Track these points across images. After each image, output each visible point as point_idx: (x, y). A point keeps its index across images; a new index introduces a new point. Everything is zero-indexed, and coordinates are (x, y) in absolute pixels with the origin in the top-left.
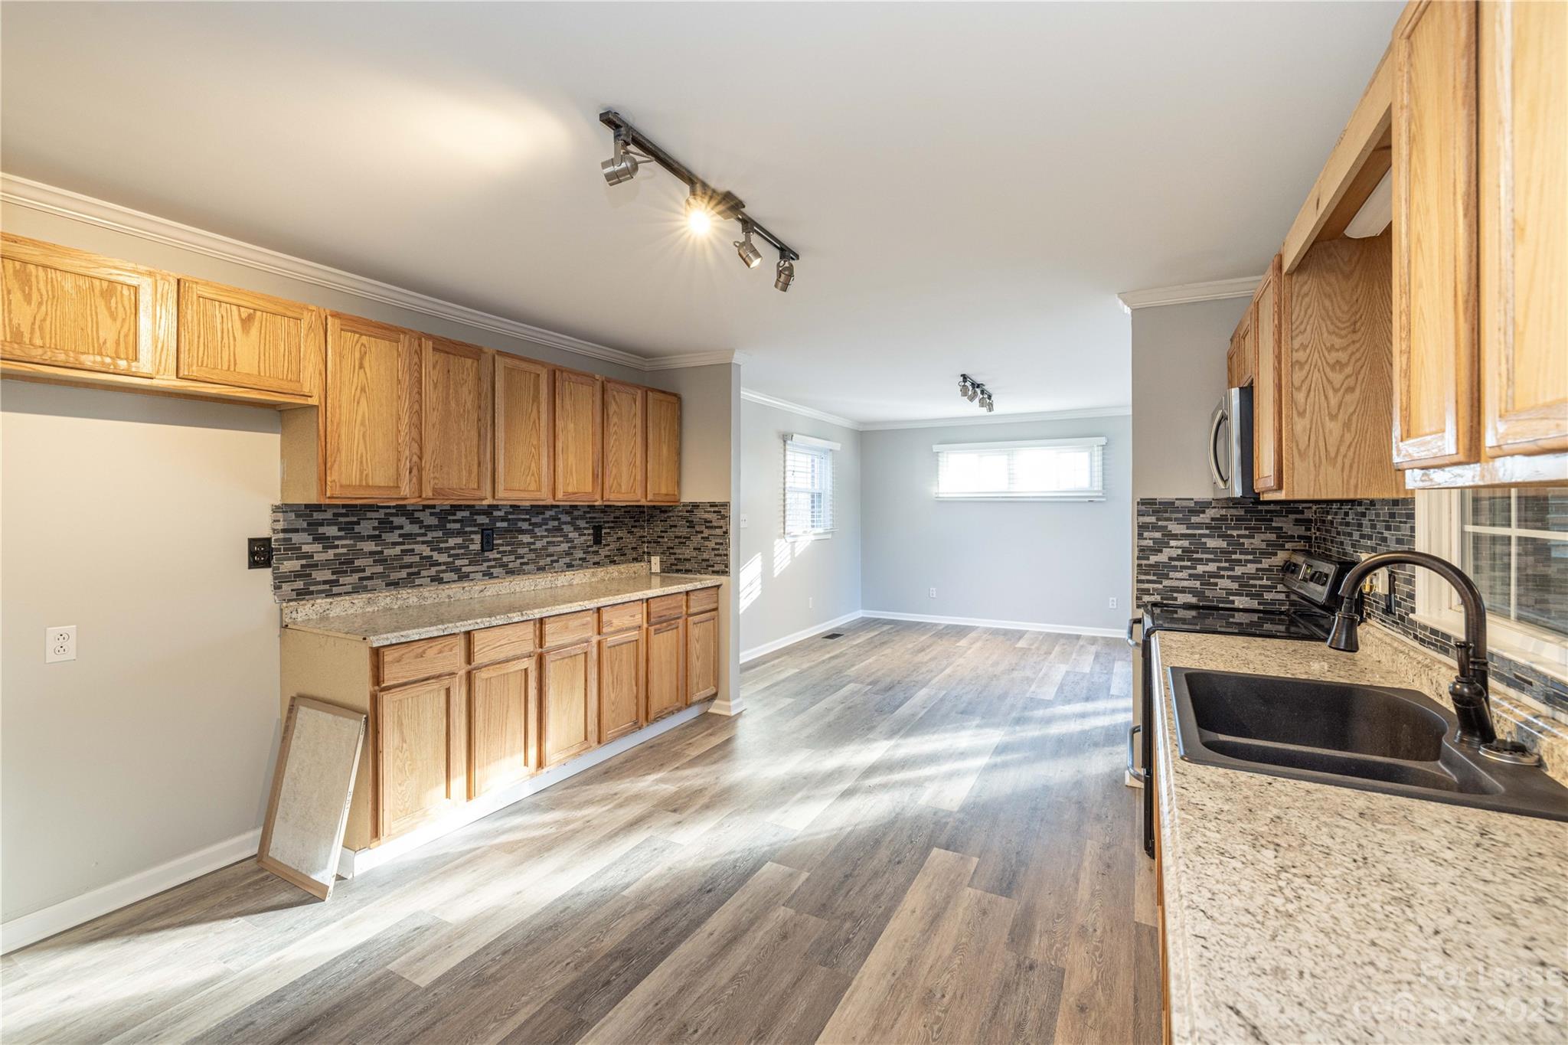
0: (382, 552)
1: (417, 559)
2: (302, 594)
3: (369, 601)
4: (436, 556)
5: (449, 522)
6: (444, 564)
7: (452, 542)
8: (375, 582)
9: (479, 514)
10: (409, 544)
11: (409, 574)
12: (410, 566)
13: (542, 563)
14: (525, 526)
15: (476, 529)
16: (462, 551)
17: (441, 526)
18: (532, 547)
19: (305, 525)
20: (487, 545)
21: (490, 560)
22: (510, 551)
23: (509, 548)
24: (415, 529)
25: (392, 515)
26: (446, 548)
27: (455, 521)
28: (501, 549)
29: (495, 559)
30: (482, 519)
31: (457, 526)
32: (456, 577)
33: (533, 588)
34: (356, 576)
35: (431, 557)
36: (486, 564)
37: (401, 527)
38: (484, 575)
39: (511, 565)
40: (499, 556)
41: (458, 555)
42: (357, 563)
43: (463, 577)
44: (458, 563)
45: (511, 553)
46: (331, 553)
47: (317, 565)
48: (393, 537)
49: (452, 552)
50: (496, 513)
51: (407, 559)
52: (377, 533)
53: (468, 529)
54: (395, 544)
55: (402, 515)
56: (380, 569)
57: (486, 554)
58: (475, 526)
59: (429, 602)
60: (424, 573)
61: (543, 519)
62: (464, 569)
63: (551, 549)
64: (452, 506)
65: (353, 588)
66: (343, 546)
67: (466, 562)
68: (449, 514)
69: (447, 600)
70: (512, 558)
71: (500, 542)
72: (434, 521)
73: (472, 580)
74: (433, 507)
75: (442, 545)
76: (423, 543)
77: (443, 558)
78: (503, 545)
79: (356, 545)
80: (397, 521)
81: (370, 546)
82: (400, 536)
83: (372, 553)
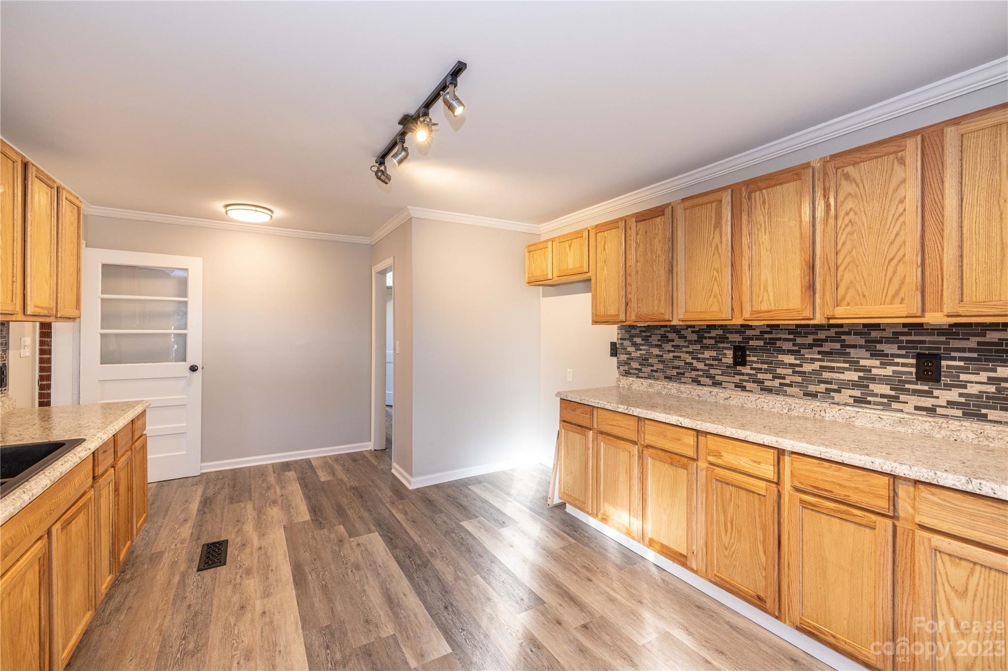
0: (662, 356)
1: (682, 363)
2: (627, 373)
3: (650, 385)
4: (695, 363)
5: (705, 338)
6: (702, 370)
7: (707, 354)
8: (658, 374)
9: (732, 333)
10: (678, 352)
11: (678, 373)
12: (678, 368)
13: (812, 388)
14: (788, 346)
15: (729, 345)
16: (716, 362)
17: (700, 340)
18: (797, 369)
19: (628, 337)
20: (740, 359)
21: (743, 374)
22: (765, 369)
23: (765, 366)
24: (681, 343)
25: (668, 332)
26: (703, 359)
27: (710, 338)
28: (755, 365)
29: (748, 374)
30: (736, 338)
31: (713, 342)
32: (710, 382)
33: (786, 411)
34: (650, 368)
35: (692, 364)
36: (738, 377)
37: (673, 341)
38: (736, 386)
39: (767, 383)
40: (753, 372)
41: (712, 365)
42: (650, 361)
43: (717, 384)
44: (712, 371)
45: (766, 371)
46: (639, 352)
47: (632, 359)
48: (668, 347)
49: (707, 362)
50: (749, 333)
51: (677, 363)
52: (660, 343)
53: (721, 345)
54: (669, 351)
55: (674, 332)
56: (661, 366)
57: (739, 368)
58: (727, 343)
59: (684, 395)
60: (687, 374)
61: (814, 340)
62: (717, 377)
63: (826, 375)
64: (708, 326)
65: (648, 375)
66: (644, 350)
67: (720, 372)
68: (705, 332)
69: (697, 398)
70: (770, 376)
71: (755, 359)
72: (694, 337)
73: (725, 388)
74: (693, 326)
75: (699, 356)
76: (687, 352)
77: (701, 366)
78: (757, 362)
79: (649, 350)
80: (672, 336)
81: (656, 351)
82: (673, 346)
83: (657, 356)
